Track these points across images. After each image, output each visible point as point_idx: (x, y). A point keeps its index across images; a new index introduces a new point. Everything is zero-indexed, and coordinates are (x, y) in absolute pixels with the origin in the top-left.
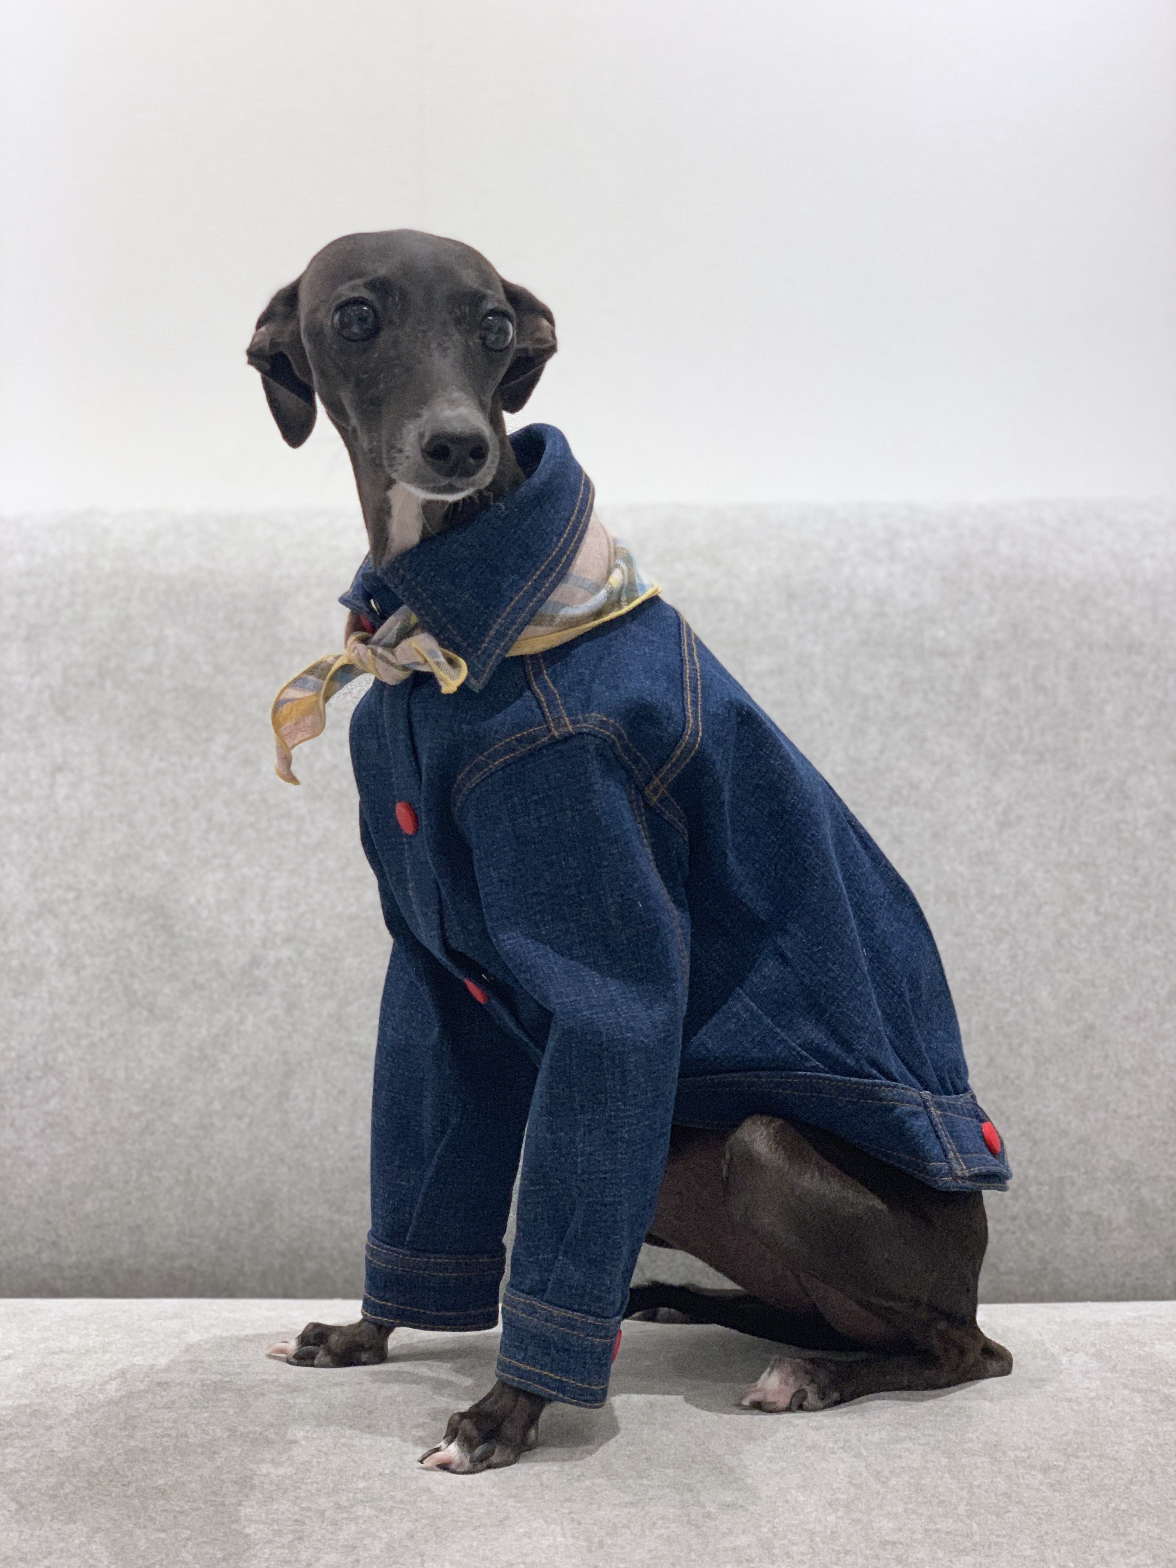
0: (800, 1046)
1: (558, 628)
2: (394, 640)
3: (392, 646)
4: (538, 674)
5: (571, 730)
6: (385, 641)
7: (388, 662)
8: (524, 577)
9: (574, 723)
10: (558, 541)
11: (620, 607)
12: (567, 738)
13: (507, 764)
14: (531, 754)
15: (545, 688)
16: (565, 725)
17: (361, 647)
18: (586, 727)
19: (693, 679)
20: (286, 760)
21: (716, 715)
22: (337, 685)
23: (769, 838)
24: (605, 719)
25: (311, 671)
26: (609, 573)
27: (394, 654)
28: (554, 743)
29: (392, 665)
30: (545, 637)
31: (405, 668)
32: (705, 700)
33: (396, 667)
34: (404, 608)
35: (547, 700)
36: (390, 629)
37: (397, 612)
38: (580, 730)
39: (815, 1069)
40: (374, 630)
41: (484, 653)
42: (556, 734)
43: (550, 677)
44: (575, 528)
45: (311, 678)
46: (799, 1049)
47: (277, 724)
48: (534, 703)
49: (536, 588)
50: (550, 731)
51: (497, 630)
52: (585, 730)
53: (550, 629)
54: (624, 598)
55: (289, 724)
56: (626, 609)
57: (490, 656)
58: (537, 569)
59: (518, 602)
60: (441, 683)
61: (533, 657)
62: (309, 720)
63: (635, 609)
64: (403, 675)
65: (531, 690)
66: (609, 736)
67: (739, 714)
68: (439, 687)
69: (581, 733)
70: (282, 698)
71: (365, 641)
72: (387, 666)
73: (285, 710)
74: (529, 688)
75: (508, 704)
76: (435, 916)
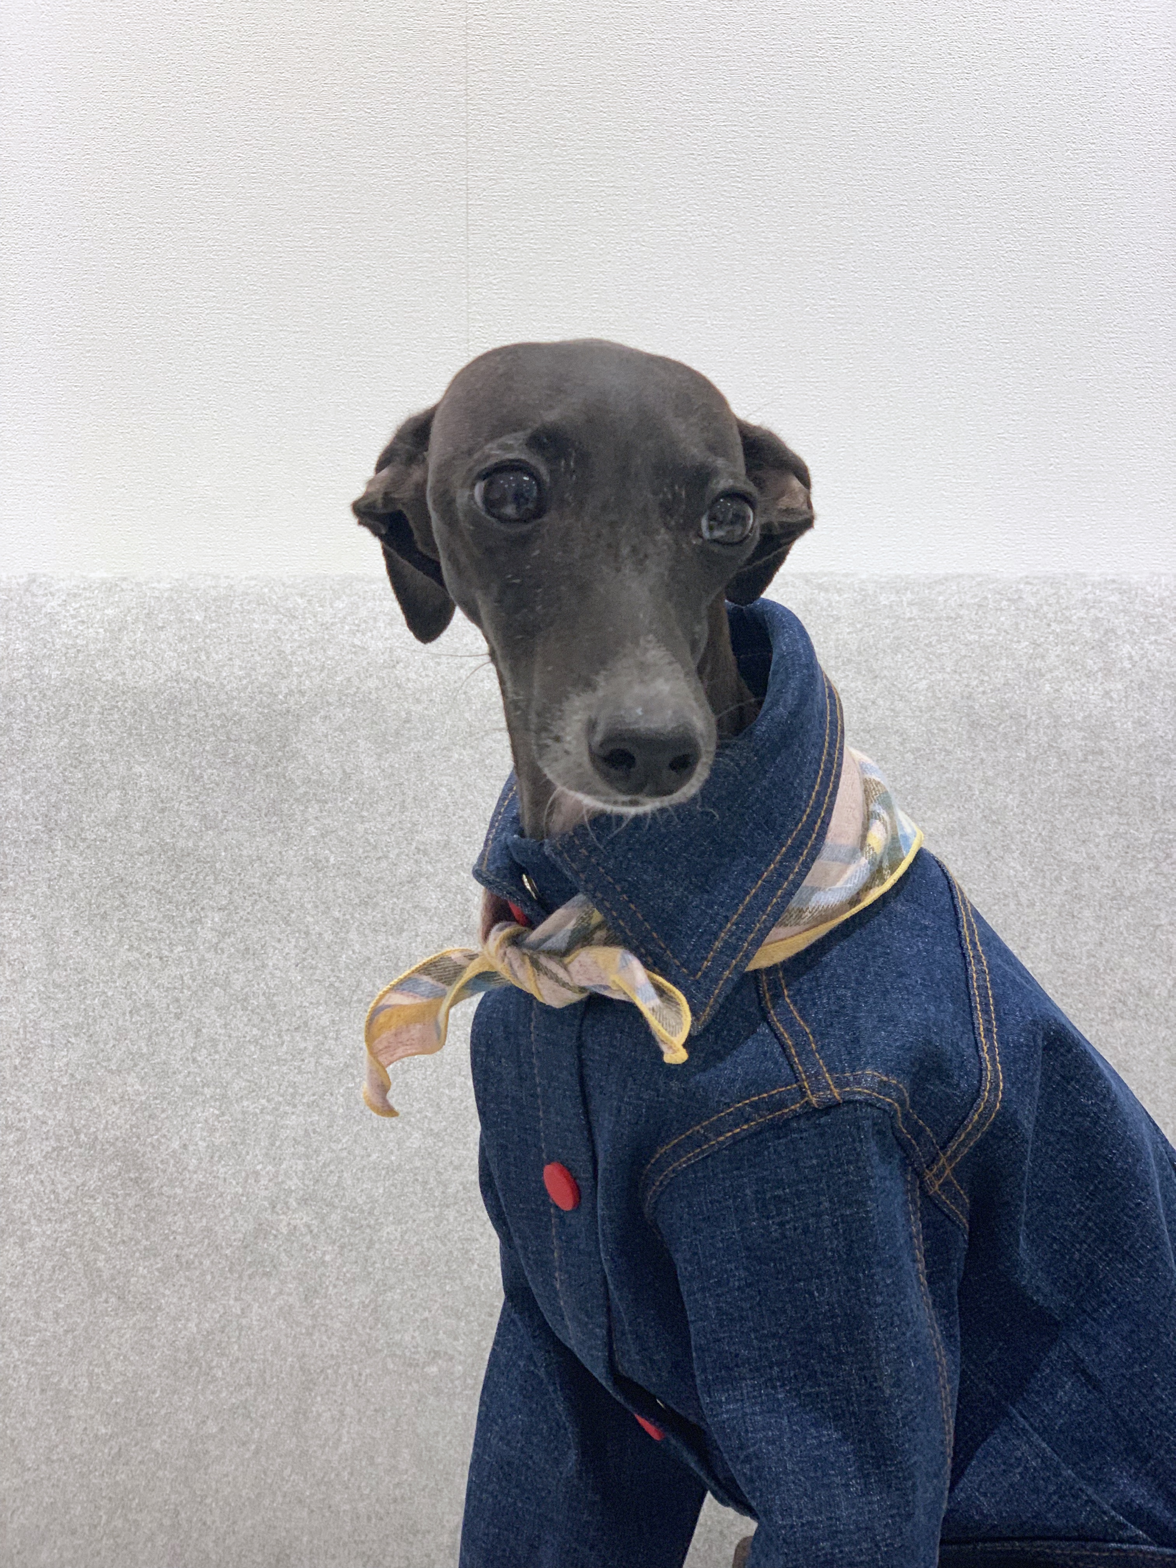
0: (1113, 1507)
1: (807, 926)
2: (564, 945)
3: (561, 954)
4: (777, 996)
5: (838, 1098)
6: (548, 945)
7: (557, 979)
8: (764, 858)
9: (839, 1084)
10: (810, 796)
11: (883, 880)
12: (829, 1108)
13: (736, 1141)
14: (773, 1126)
15: (790, 1024)
16: (828, 1087)
17: (512, 953)
18: (860, 1092)
19: (982, 988)
20: (382, 1087)
21: (1018, 1046)
24: (885, 1079)
25: (426, 969)
26: (866, 828)
27: (565, 968)
28: (811, 1112)
29: (565, 985)
30: (789, 941)
32: (1001, 1023)
33: (570, 988)
34: (580, 897)
35: (796, 1045)
36: (559, 927)
37: (569, 903)
38: (851, 1097)
39: (1134, 1540)
40: (531, 924)
41: (705, 975)
42: (814, 1100)
43: (795, 1003)
44: (828, 773)
45: (425, 978)
46: (1113, 1513)
47: (370, 1037)
48: (777, 1050)
49: (782, 875)
50: (803, 1094)
51: (726, 942)
52: (858, 1097)
53: (797, 929)
54: (886, 864)
55: (386, 1036)
56: (891, 881)
57: (716, 981)
58: (782, 846)
59: (755, 896)
61: (771, 970)
62: (416, 1031)
63: (900, 879)
64: (575, 997)
65: (769, 1023)
66: (890, 1105)
69: (850, 1102)
70: (381, 1004)
71: (515, 941)
72: (556, 986)
73: (381, 1019)
74: (765, 1018)
75: (736, 1045)
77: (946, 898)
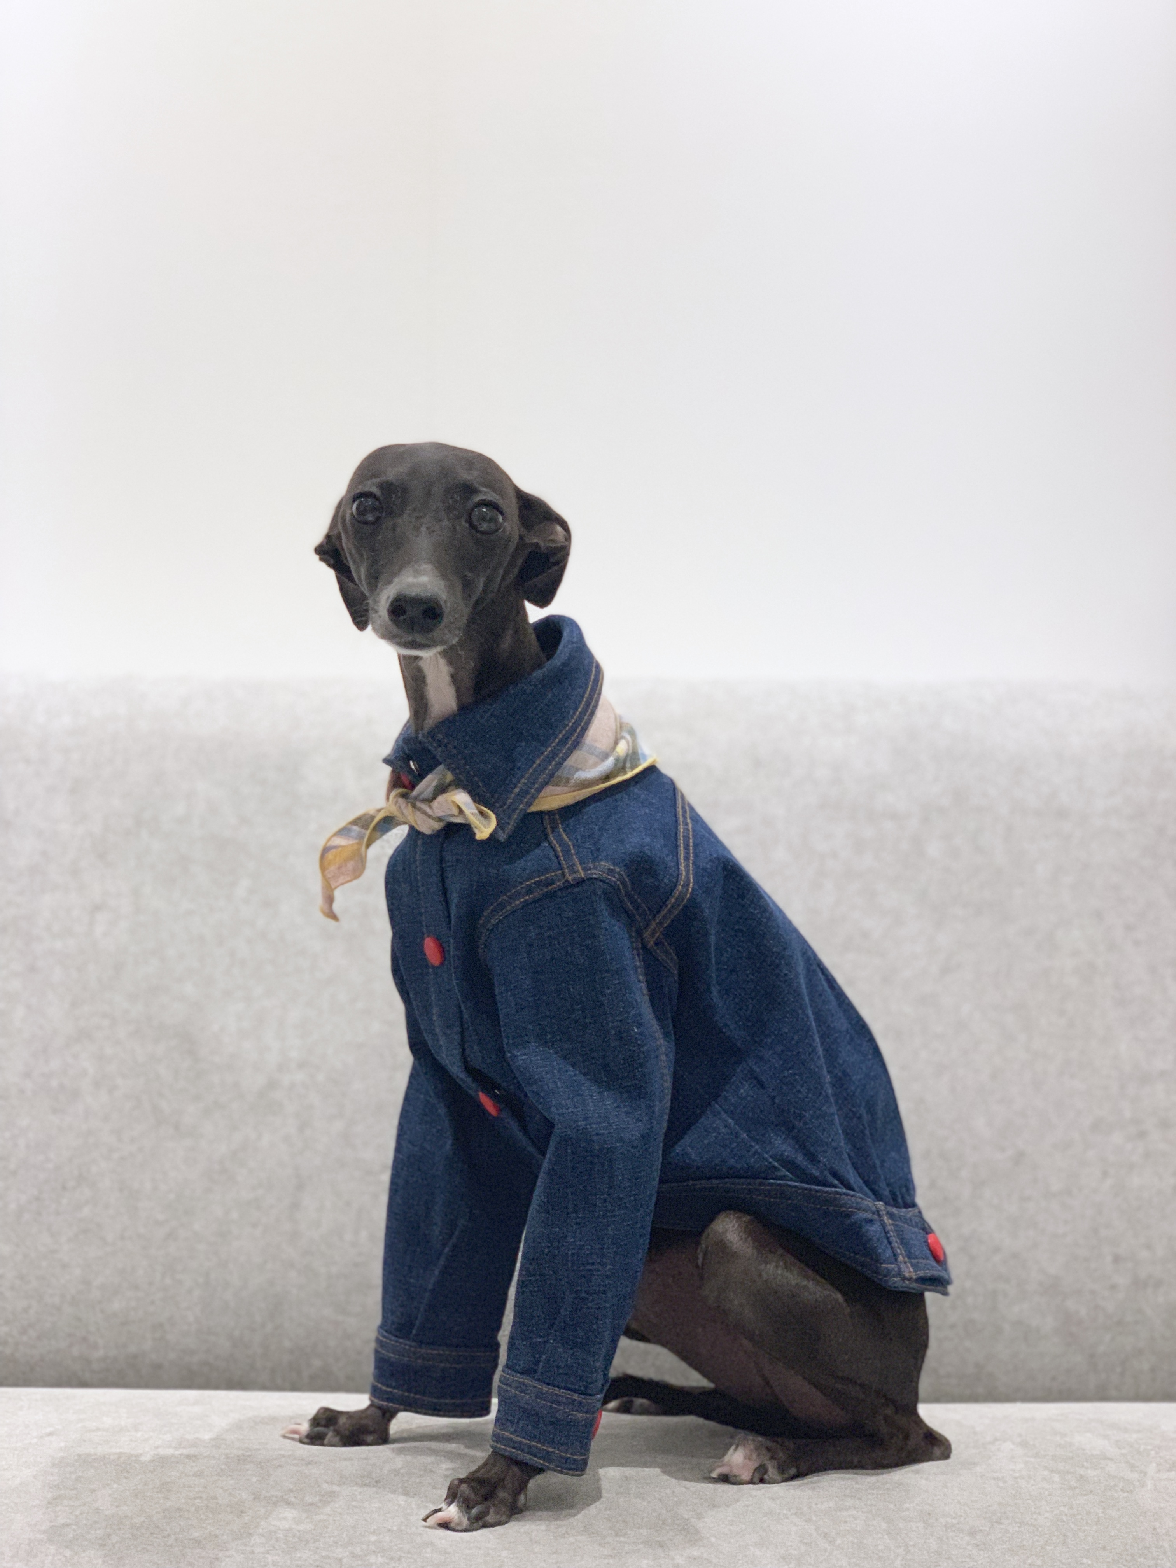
0: (771, 1157)
1: (573, 789)
2: (431, 795)
3: (430, 800)
4: (554, 829)
5: (583, 876)
6: (422, 796)
7: (425, 813)
8: (544, 744)
9: (584, 869)
10: (574, 713)
11: (625, 773)
12: (580, 882)
13: (527, 904)
14: (546, 896)
15: (561, 842)
16: (578, 871)
17: (401, 801)
18: (595, 874)
19: (686, 838)
20: (330, 899)
21: (705, 869)
22: (379, 834)
23: (747, 976)
24: (612, 868)
25: (355, 822)
26: (616, 743)
27: (430, 807)
28: (568, 886)
29: (430, 816)
30: (561, 796)
31: (440, 819)
32: (696, 856)
33: (433, 819)
34: (441, 768)
35: (562, 851)
36: (428, 786)
37: (435, 771)
38: (591, 876)
39: (783, 1178)
40: (413, 787)
41: (509, 807)
42: (570, 878)
43: (565, 831)
44: (588, 705)
45: (355, 828)
46: (771, 1160)
47: (323, 868)
48: (551, 854)
49: (554, 754)
50: (563, 875)
51: (521, 789)
52: (594, 876)
53: (566, 789)
54: (628, 765)
55: (333, 868)
56: (630, 774)
57: (514, 810)
58: (556, 738)
59: (539, 765)
60: (476, 831)
61: (550, 813)
62: (351, 865)
63: (637, 775)
64: (437, 826)
65: (548, 841)
66: (615, 882)
67: (725, 868)
68: (474, 834)
69: (592, 879)
70: (329, 844)
71: (404, 796)
72: (425, 817)
73: (330, 856)
74: (546, 838)
75: (528, 852)
76: (457, 1037)
77: (670, 793)
